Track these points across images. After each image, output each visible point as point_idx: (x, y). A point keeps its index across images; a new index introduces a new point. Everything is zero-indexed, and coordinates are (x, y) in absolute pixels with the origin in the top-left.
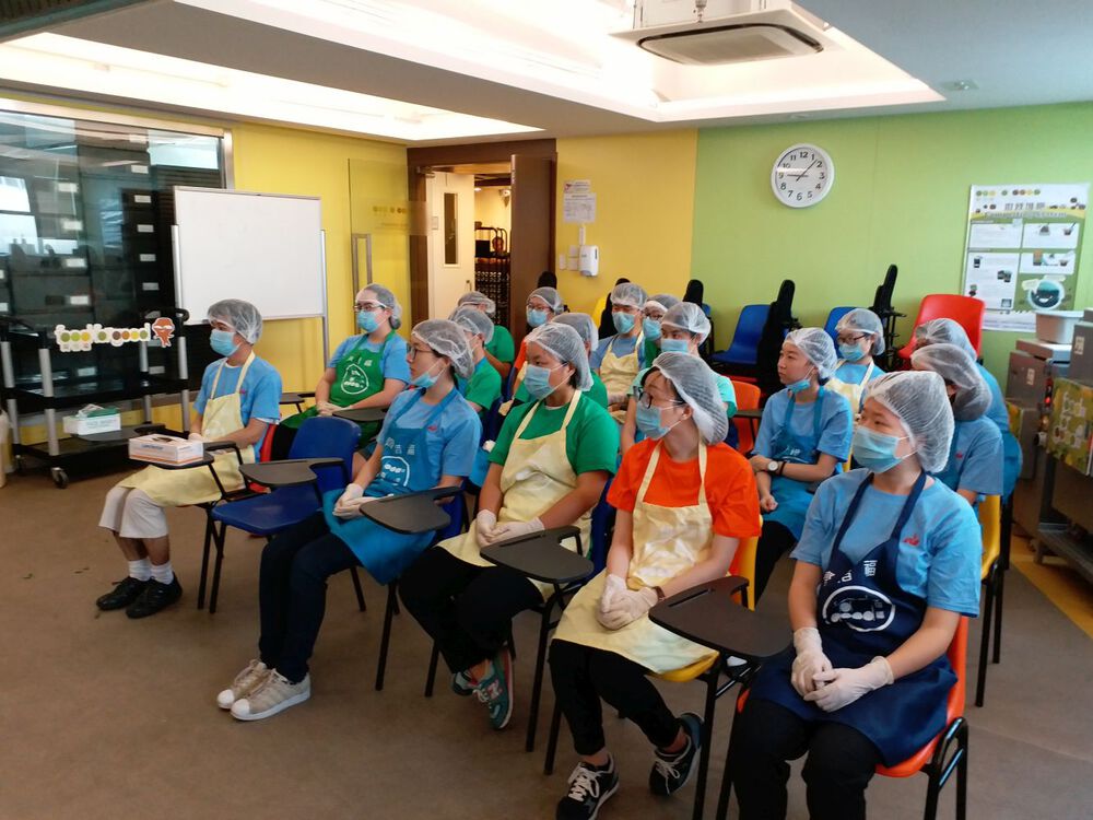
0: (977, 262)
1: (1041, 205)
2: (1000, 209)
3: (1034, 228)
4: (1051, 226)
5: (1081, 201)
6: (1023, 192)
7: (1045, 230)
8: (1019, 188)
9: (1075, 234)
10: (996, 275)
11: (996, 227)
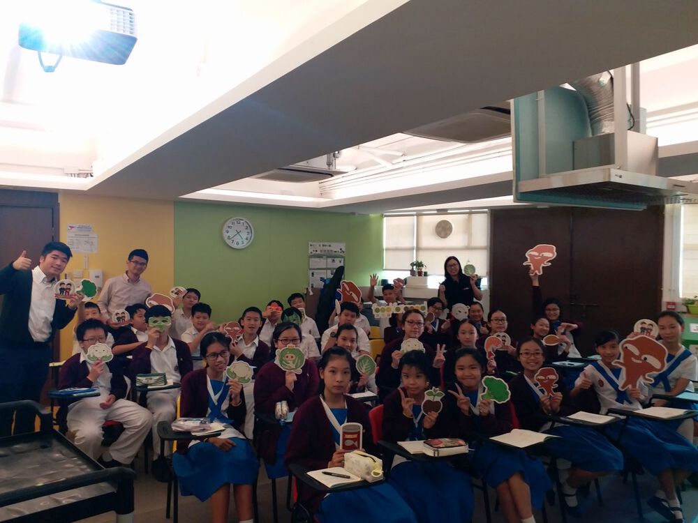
0: (313, 274)
1: (331, 251)
2: (319, 252)
3: (330, 260)
4: (335, 259)
5: (343, 250)
6: (326, 246)
7: (333, 260)
8: (325, 244)
9: (342, 262)
10: (319, 279)
11: (317, 259)
